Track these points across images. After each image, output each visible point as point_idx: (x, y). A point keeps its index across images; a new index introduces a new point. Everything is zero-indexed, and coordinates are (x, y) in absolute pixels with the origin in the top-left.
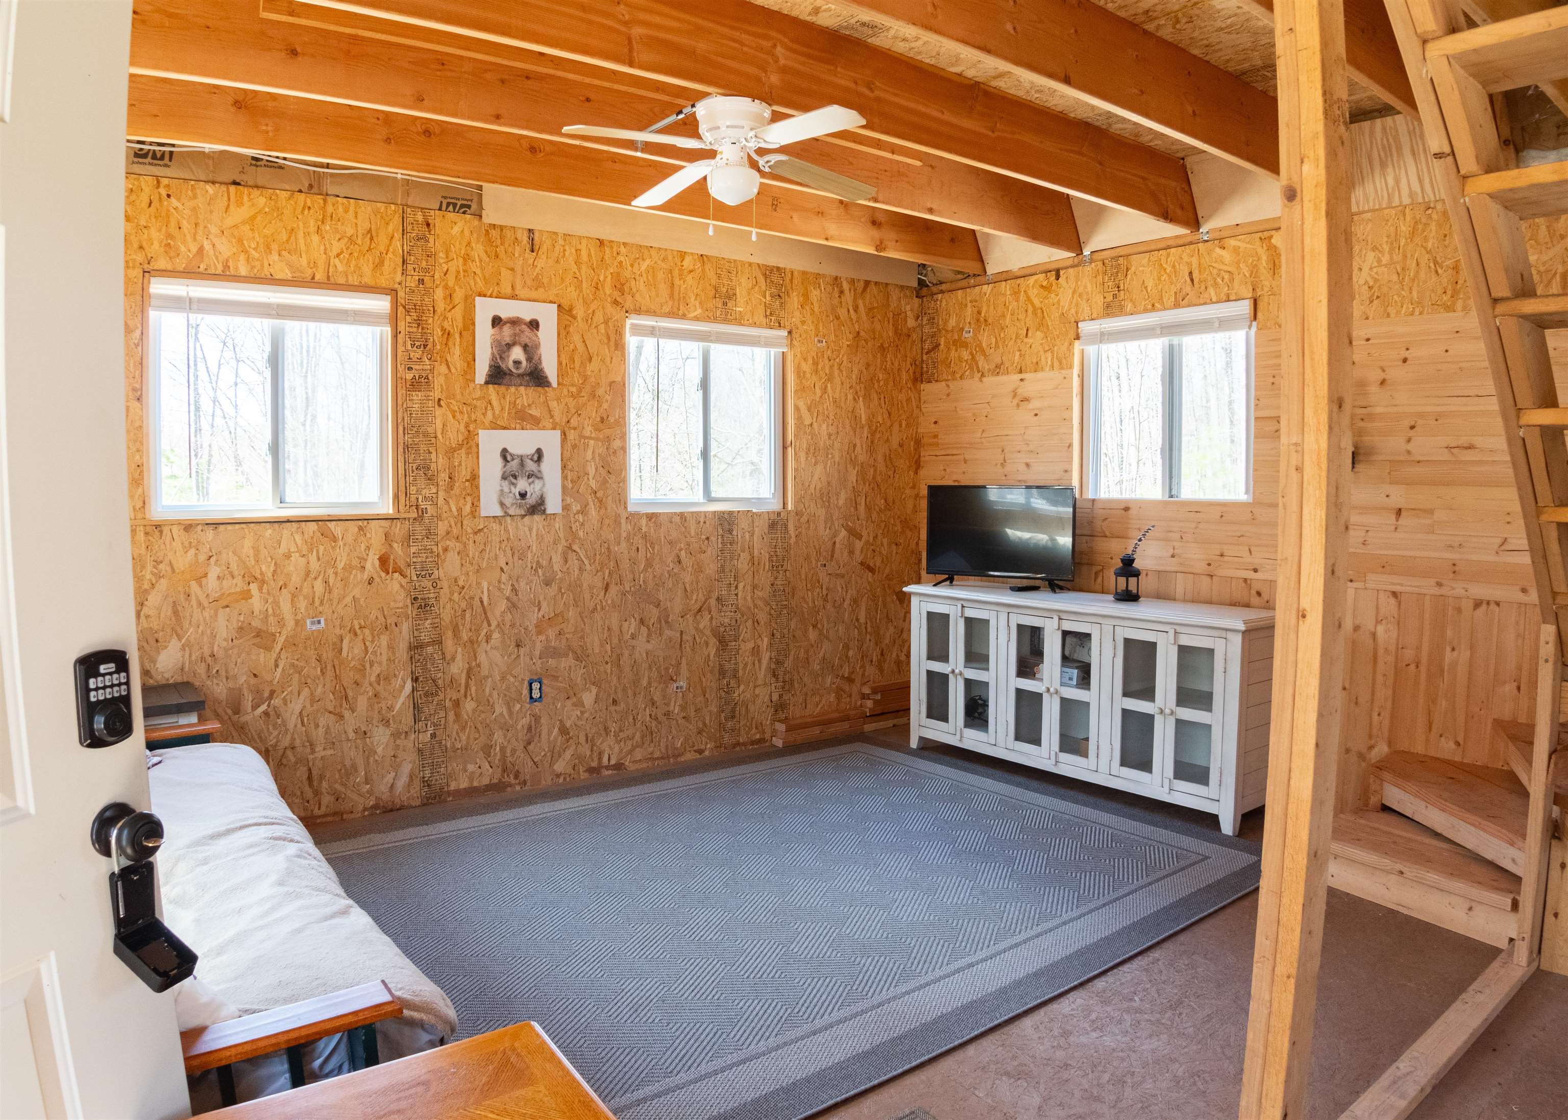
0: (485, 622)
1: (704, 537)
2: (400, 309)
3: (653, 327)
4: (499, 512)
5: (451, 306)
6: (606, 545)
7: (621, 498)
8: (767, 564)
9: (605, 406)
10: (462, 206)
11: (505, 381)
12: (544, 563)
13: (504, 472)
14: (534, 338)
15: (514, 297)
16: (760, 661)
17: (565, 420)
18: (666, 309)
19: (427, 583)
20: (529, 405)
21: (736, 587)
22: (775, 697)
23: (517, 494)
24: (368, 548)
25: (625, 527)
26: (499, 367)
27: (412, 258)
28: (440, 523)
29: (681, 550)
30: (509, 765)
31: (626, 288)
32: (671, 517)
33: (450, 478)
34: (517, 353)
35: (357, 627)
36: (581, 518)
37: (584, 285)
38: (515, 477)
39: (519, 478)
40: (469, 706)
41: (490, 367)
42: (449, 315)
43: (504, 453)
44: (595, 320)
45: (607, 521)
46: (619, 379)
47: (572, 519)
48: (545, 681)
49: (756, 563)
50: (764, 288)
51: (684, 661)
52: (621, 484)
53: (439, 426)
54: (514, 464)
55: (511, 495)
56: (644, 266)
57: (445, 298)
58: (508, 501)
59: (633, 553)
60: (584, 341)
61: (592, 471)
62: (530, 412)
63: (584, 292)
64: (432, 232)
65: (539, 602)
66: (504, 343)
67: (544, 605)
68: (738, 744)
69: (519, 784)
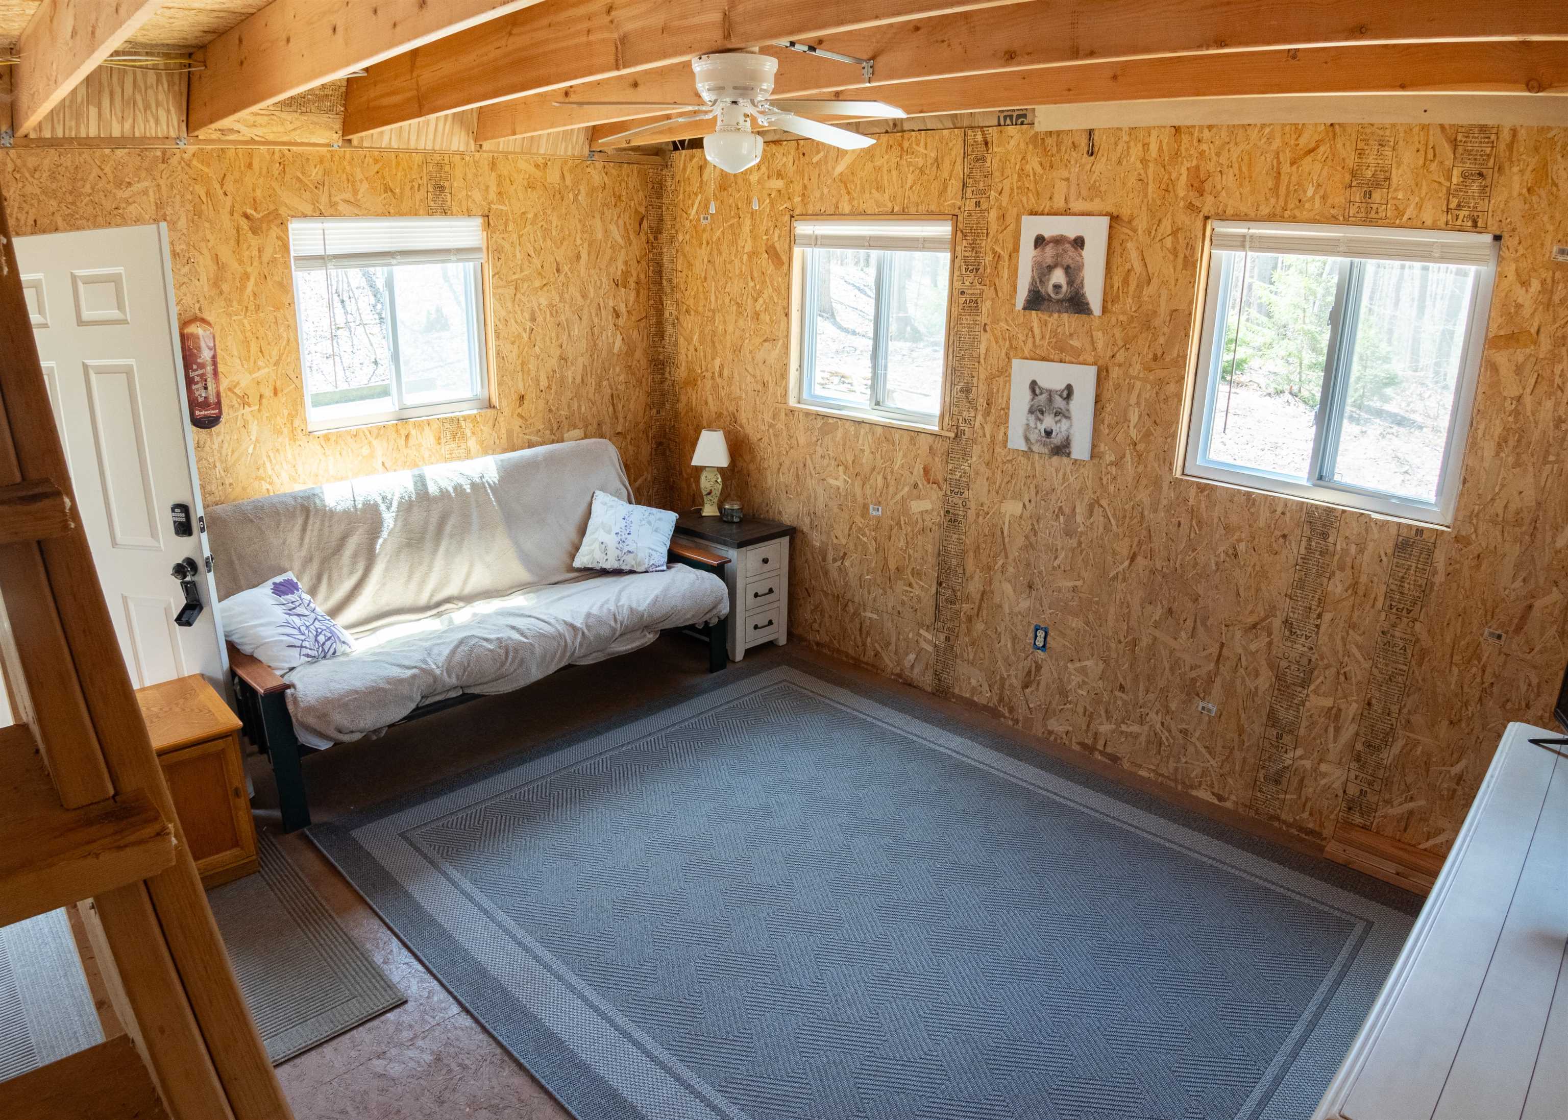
0: (1003, 554)
1: (1278, 533)
2: (959, 233)
3: (1244, 236)
4: (1023, 447)
5: (1003, 227)
6: (1140, 508)
7: (1167, 458)
8: (1381, 600)
9: (1162, 340)
10: (1019, 116)
11: (1043, 308)
12: (1067, 510)
13: (1032, 406)
14: (1078, 258)
15: (1067, 212)
16: (1337, 730)
17: (1109, 354)
18: (1265, 210)
19: (957, 500)
20: (1071, 335)
21: (1319, 616)
22: (1353, 790)
23: (1043, 431)
24: (916, 457)
25: (1167, 494)
26: (1039, 291)
27: (971, 180)
28: (975, 446)
29: (1240, 540)
30: (1006, 698)
31: (1207, 186)
32: (1232, 495)
33: (988, 404)
34: (1058, 276)
35: (902, 522)
36: (1114, 470)
37: (1150, 189)
38: (1042, 412)
39: (1046, 414)
40: (979, 627)
41: (1030, 291)
42: (1000, 237)
43: (1033, 385)
44: (1161, 230)
45: (1144, 482)
46: (1183, 306)
47: (1104, 470)
48: (1052, 633)
49: (1361, 592)
50: (1449, 163)
51: (1218, 681)
52: (1169, 440)
53: (983, 351)
54: (1043, 398)
55: (1037, 431)
56: (1235, 152)
57: (998, 219)
58: (1033, 437)
59: (1173, 529)
60: (1143, 259)
61: (1134, 417)
62: (1071, 342)
63: (1150, 198)
64: (990, 151)
65: (1057, 550)
66: (1045, 265)
67: (1062, 555)
68: (1278, 819)
69: (1012, 719)
